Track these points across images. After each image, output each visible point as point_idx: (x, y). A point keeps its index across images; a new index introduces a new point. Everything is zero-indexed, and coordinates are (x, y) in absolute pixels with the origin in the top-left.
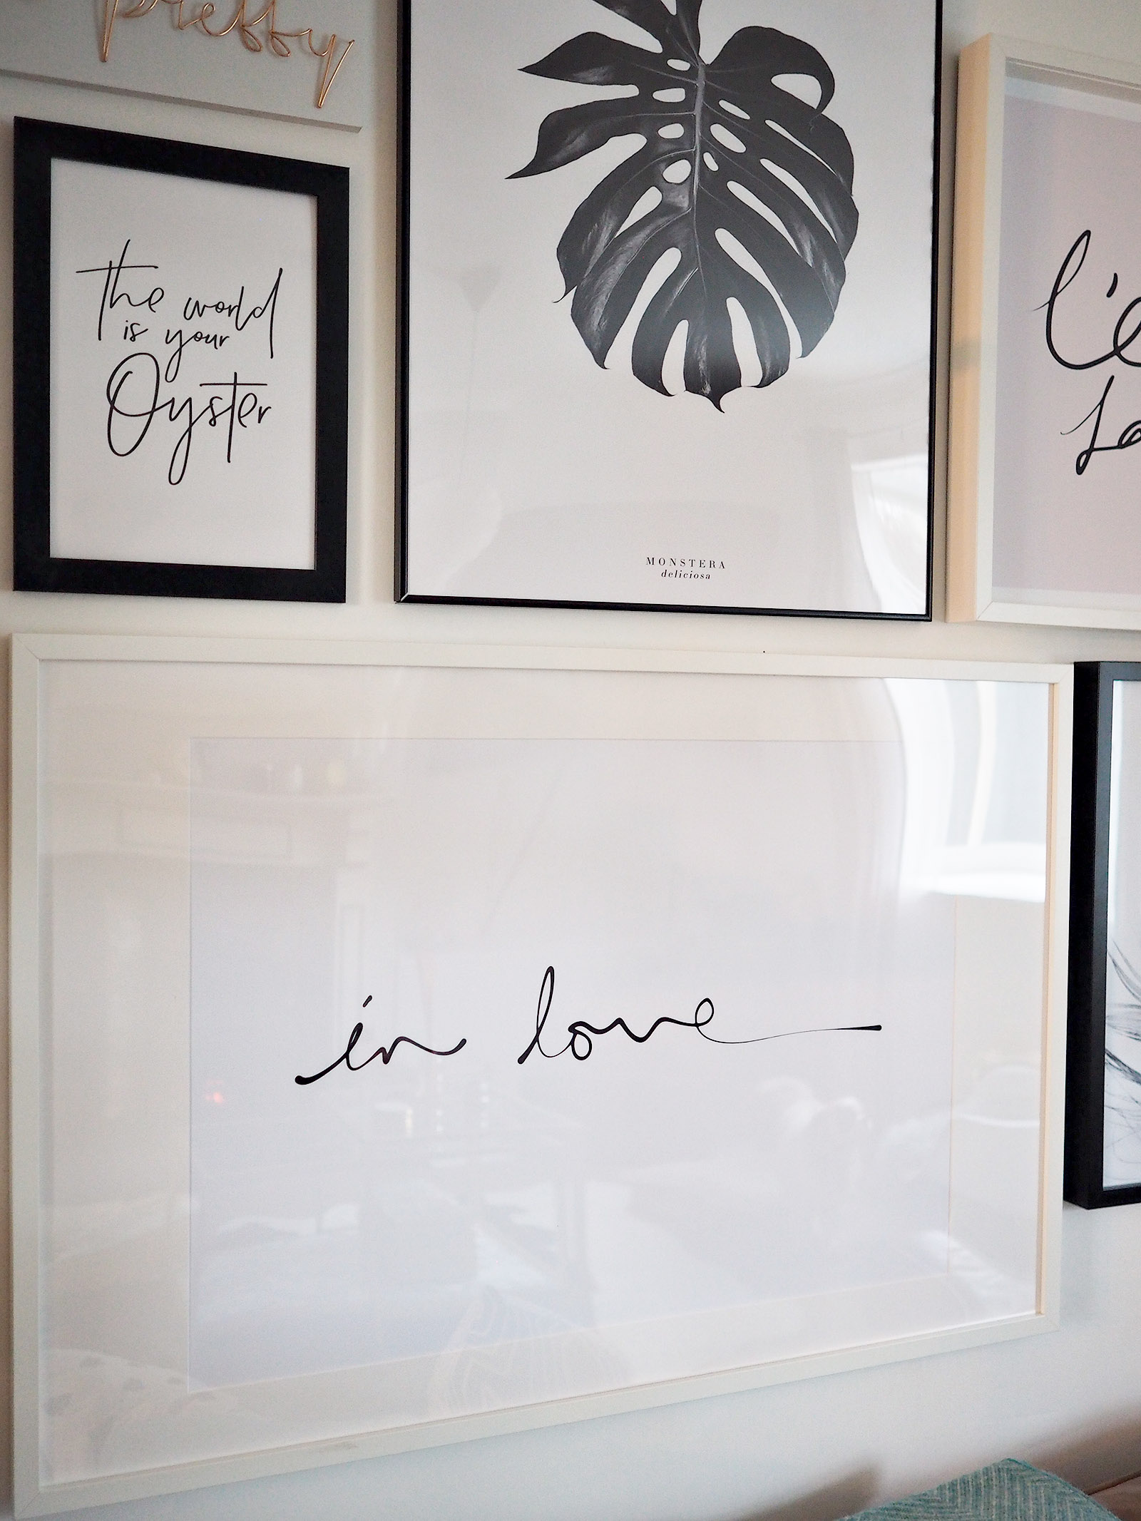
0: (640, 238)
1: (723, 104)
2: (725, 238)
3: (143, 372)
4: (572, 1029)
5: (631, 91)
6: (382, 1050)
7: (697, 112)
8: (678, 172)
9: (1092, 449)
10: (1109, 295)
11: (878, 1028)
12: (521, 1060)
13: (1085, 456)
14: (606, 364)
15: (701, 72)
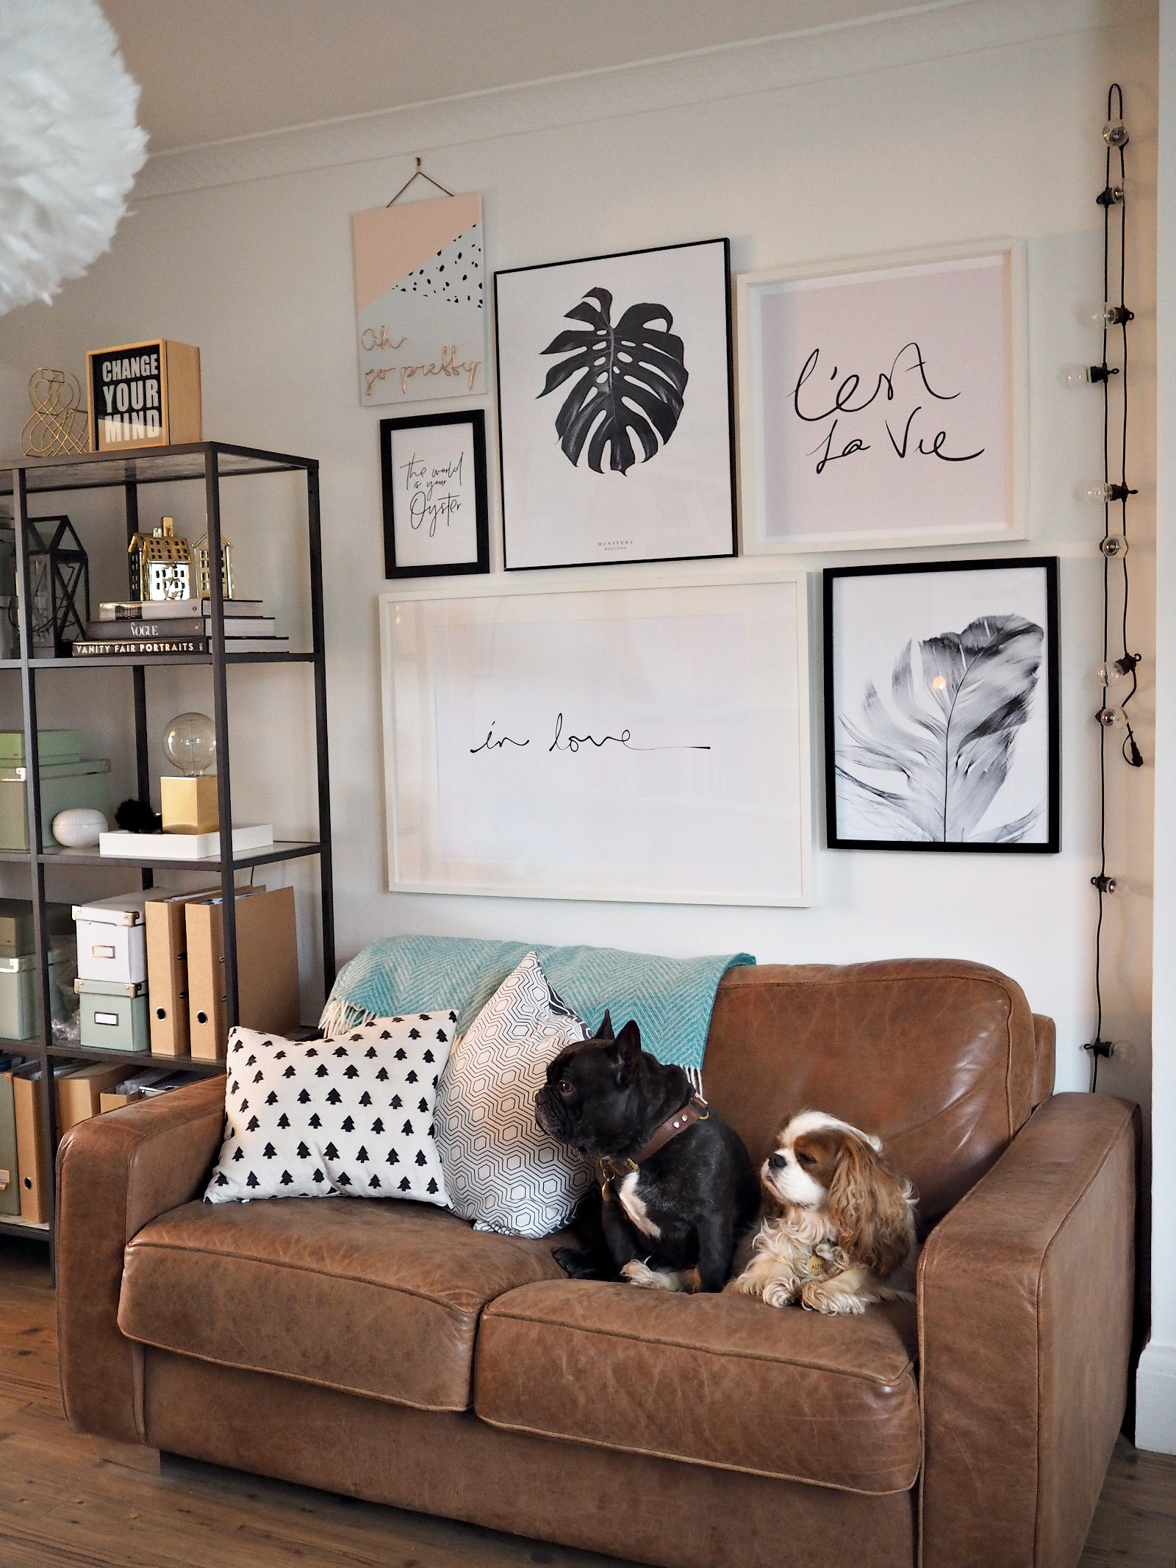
0: (590, 408)
1: (623, 343)
2: (627, 401)
3: (421, 497)
4: (570, 739)
5: (584, 349)
6: (499, 742)
7: (612, 350)
8: (602, 378)
9: (826, 459)
10: (832, 378)
11: (709, 748)
12: (550, 750)
13: (821, 464)
14: (577, 465)
15: (612, 333)
